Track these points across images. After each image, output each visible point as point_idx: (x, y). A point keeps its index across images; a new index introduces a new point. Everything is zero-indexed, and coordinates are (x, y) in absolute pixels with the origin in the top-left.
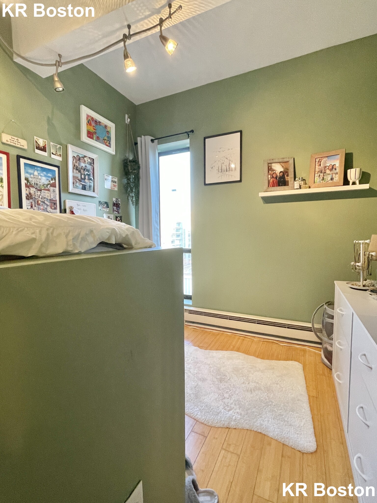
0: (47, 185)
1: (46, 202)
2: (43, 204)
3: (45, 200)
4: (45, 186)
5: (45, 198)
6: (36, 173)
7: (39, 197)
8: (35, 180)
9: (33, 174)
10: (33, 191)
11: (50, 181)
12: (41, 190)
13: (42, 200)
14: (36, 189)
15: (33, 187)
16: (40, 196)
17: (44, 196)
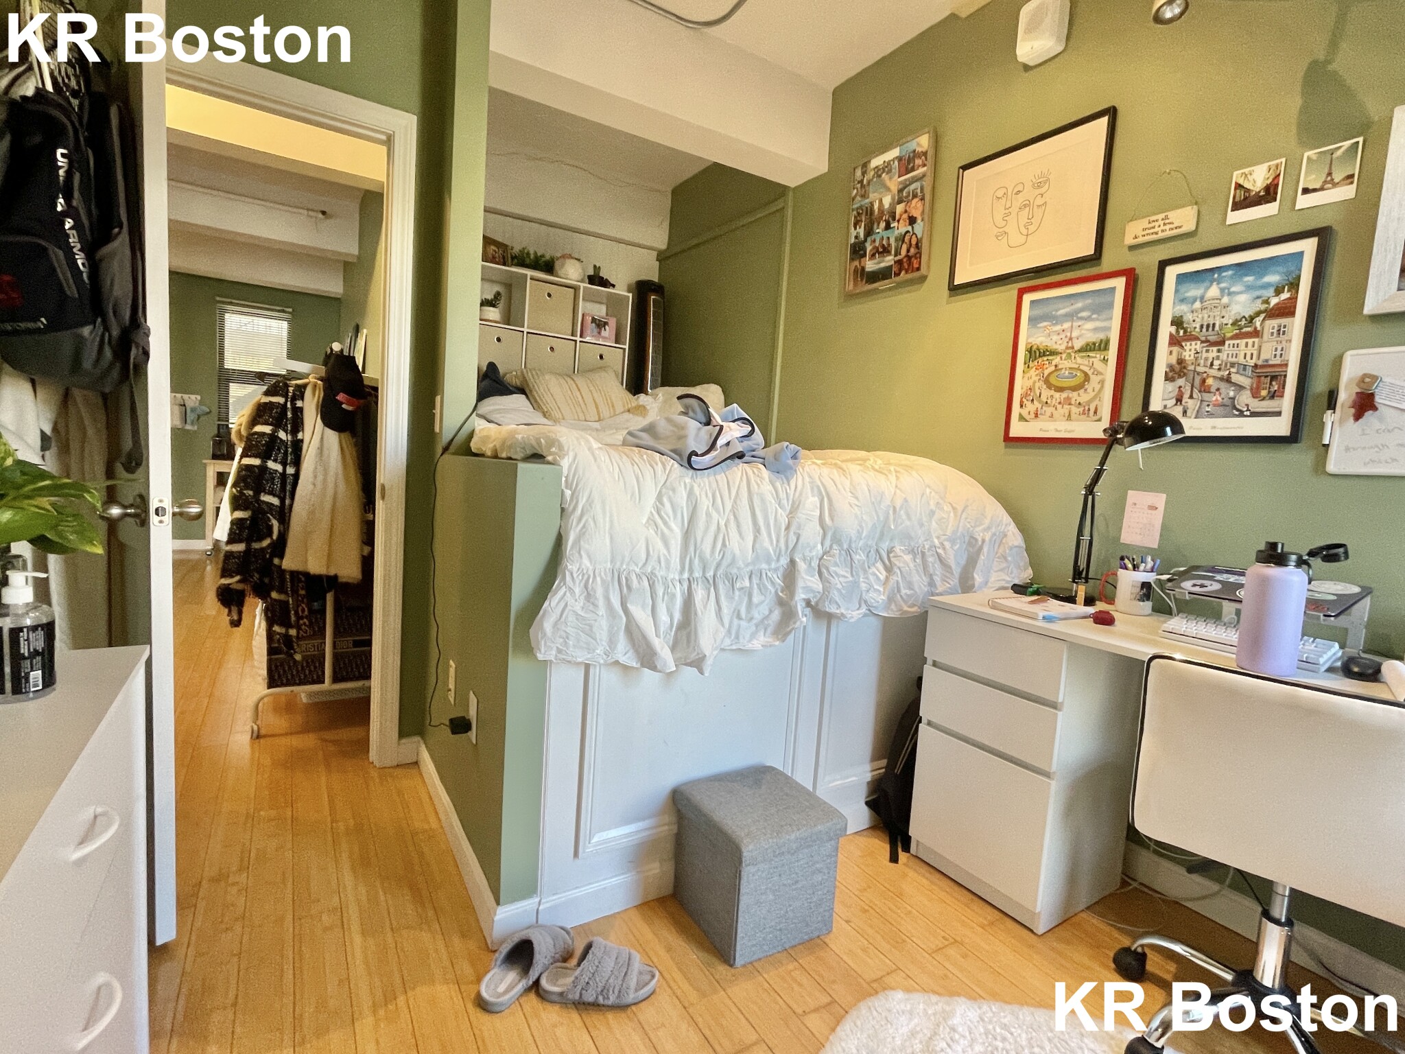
0: (1252, 319)
1: (1235, 378)
2: (1223, 385)
3: (1233, 370)
4: (1243, 322)
5: (1233, 365)
6: (1214, 291)
7: (1212, 364)
8: (1206, 316)
9: (1202, 299)
10: (1193, 352)
11: (1267, 302)
12: (1222, 343)
13: (1219, 374)
14: (1202, 342)
15: (1197, 338)
16: (1216, 363)
17: (1234, 360)
